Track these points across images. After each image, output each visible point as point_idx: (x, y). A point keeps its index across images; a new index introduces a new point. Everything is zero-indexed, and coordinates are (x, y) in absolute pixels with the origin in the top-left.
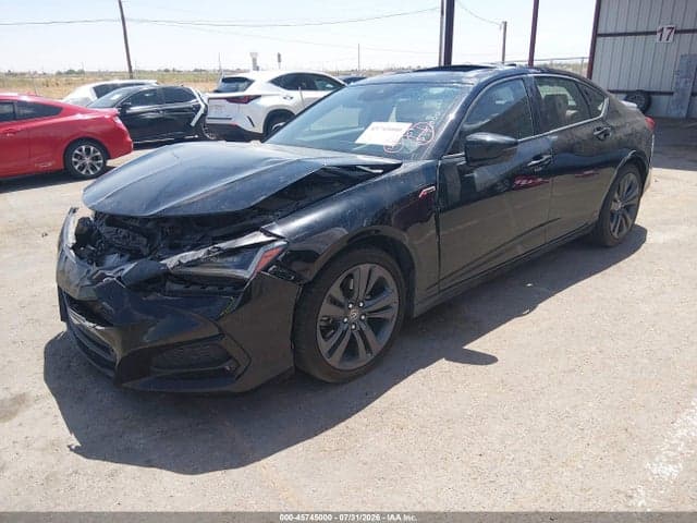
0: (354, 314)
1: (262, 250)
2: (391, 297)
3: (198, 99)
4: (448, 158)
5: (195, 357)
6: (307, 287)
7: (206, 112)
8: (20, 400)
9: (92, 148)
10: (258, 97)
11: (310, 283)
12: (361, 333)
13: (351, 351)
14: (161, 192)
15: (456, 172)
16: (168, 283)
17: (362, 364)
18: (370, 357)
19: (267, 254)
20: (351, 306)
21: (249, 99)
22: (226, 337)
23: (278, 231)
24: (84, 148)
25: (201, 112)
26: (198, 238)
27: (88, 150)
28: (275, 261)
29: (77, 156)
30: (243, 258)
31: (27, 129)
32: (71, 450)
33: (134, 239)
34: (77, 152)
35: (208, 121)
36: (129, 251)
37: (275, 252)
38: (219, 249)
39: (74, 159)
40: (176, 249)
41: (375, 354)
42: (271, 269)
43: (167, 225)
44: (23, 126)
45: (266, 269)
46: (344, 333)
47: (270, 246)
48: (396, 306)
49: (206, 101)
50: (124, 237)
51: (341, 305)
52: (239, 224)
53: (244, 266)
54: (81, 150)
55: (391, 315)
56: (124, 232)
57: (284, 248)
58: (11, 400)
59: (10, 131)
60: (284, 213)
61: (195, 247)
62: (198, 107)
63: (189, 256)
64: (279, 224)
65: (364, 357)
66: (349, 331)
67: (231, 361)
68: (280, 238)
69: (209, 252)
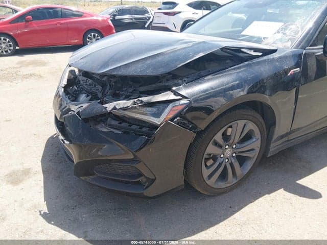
0: (228, 152)
1: (171, 106)
2: (255, 144)
3: (150, 13)
4: (310, 50)
5: (120, 171)
6: (200, 134)
7: (153, 20)
8: (27, 172)
9: (96, 35)
10: (180, 12)
11: (202, 131)
12: (231, 165)
13: (223, 176)
14: (111, 58)
15: (315, 59)
16: (109, 119)
17: (229, 185)
18: (235, 181)
19: (174, 109)
20: (227, 147)
21: (174, 14)
22: (142, 162)
23: (184, 92)
24: (92, 34)
25: (151, 20)
26: (130, 91)
27: (94, 35)
28: (180, 114)
29: (89, 38)
30: (158, 110)
31: (67, 23)
32: (40, 214)
33: (95, 86)
34: (89, 36)
35: (153, 25)
36: (92, 94)
37: (180, 108)
38: (142, 102)
39: (87, 40)
40: (116, 97)
41: (238, 180)
42: (176, 120)
43: (113, 80)
44: (65, 21)
45: (172, 120)
46: (220, 164)
47: (177, 103)
48: (258, 150)
49: (153, 14)
50: (90, 85)
51: (220, 146)
52: (158, 84)
53: (157, 115)
54: (91, 35)
55: (254, 155)
56: (90, 81)
57: (187, 105)
58: (23, 171)
59: (59, 23)
60: (190, 79)
61: (127, 98)
62: (150, 18)
63: (122, 103)
64: (186, 87)
65: (231, 180)
66: (224, 163)
67: (143, 177)
68: (184, 97)
69: (135, 103)
